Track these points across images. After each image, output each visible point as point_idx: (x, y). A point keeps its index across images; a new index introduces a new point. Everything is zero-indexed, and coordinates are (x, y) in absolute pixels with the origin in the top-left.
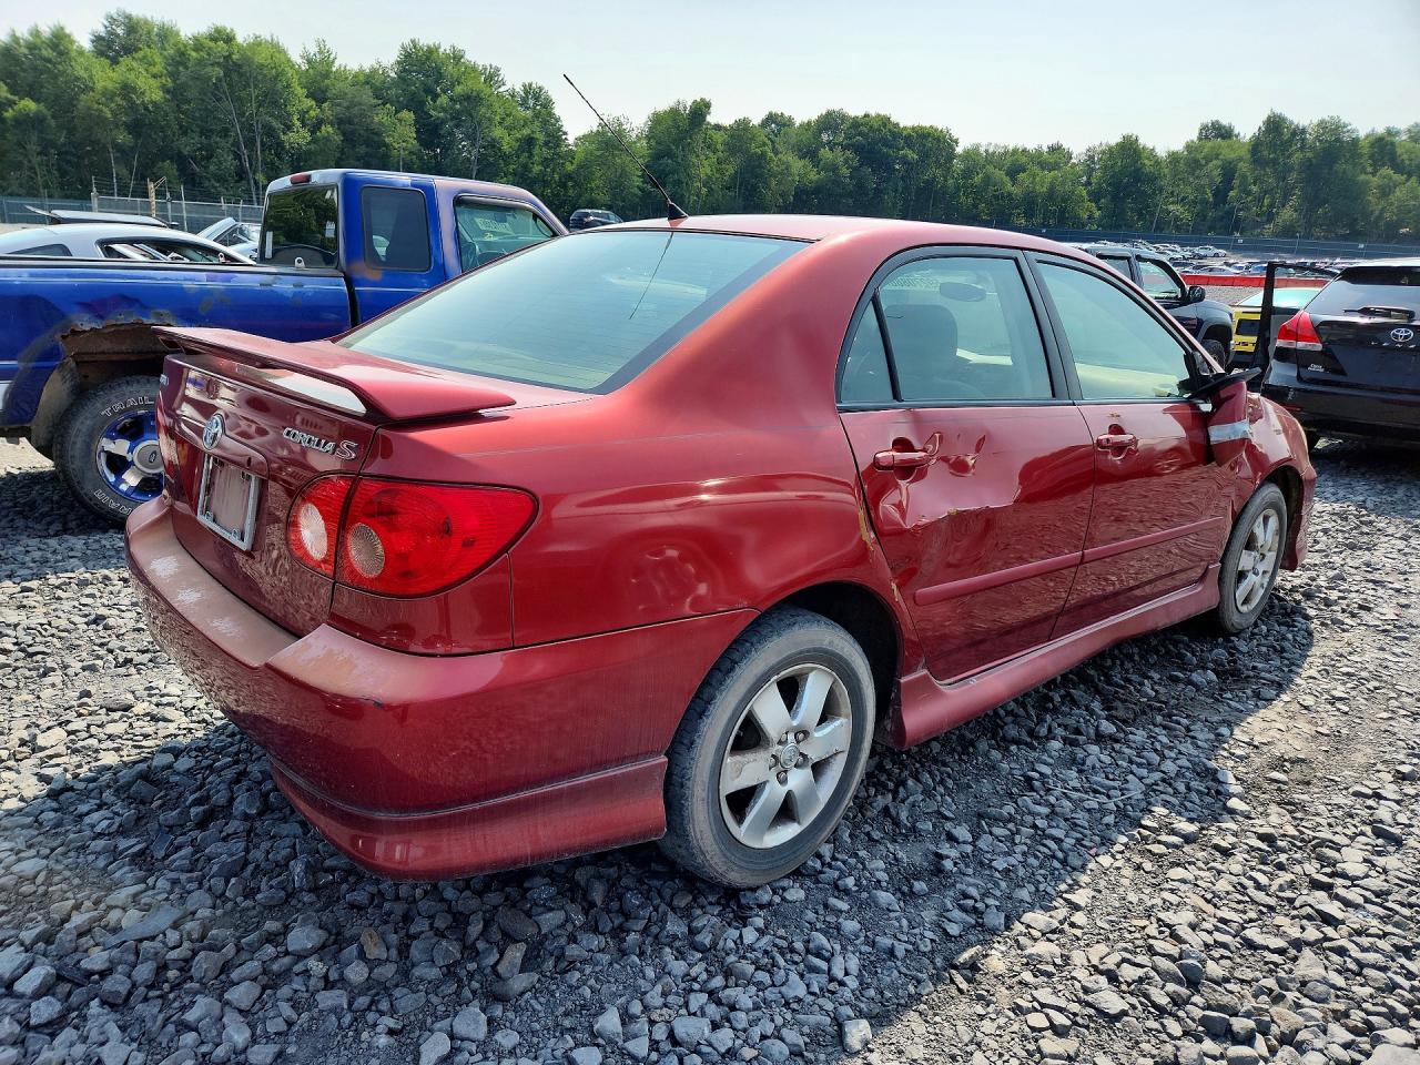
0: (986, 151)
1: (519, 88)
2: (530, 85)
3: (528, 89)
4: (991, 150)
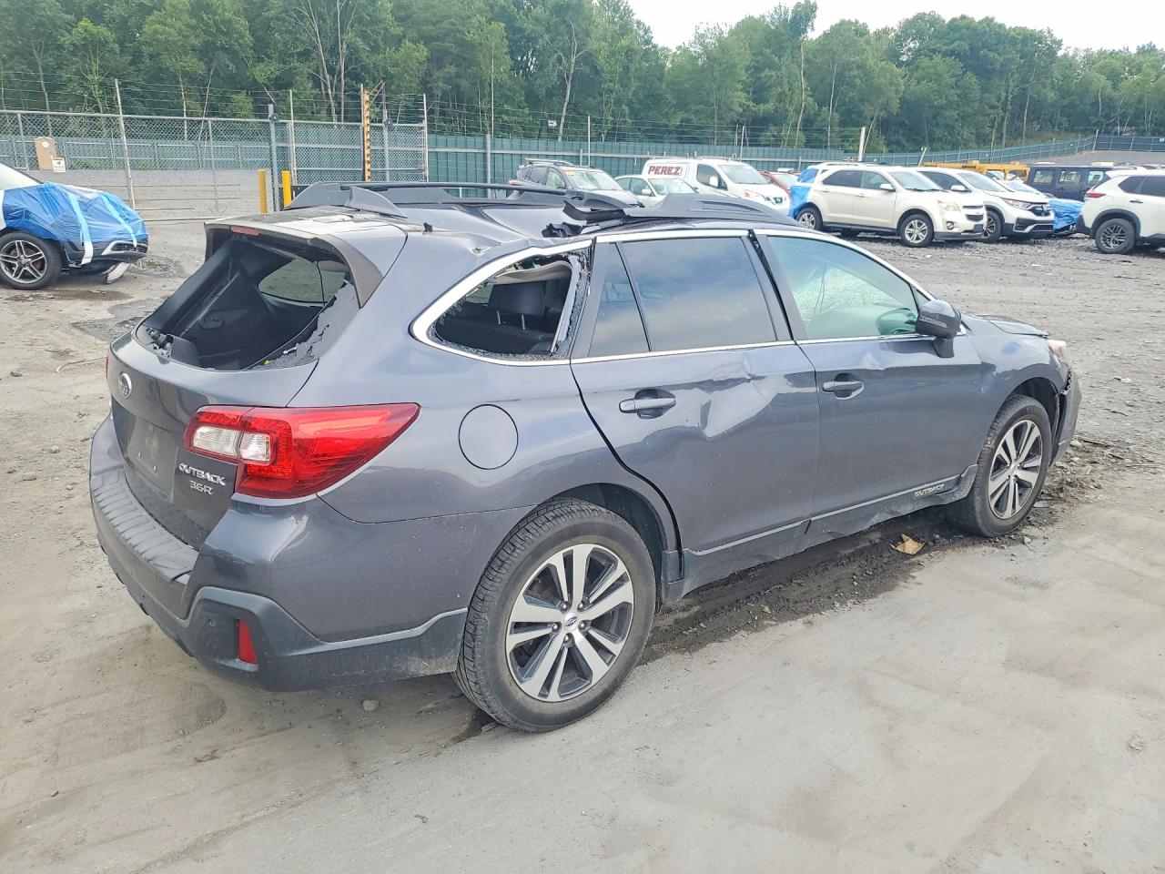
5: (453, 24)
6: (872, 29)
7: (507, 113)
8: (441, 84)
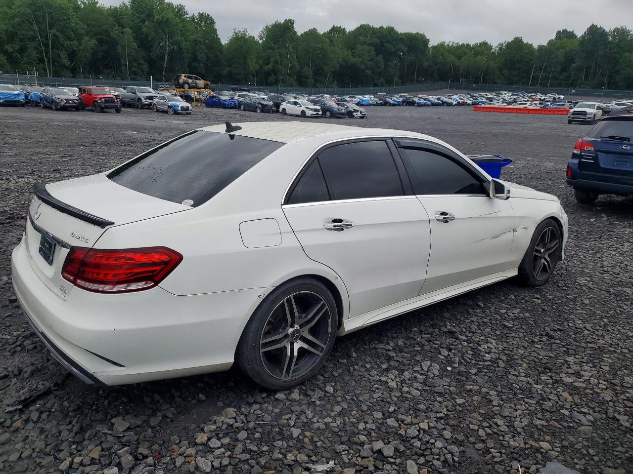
0: (448, 45)
1: (196, 15)
2: (203, 13)
3: (201, 15)
4: (450, 45)
6: (348, 30)
7: (135, 67)
8: (100, 53)
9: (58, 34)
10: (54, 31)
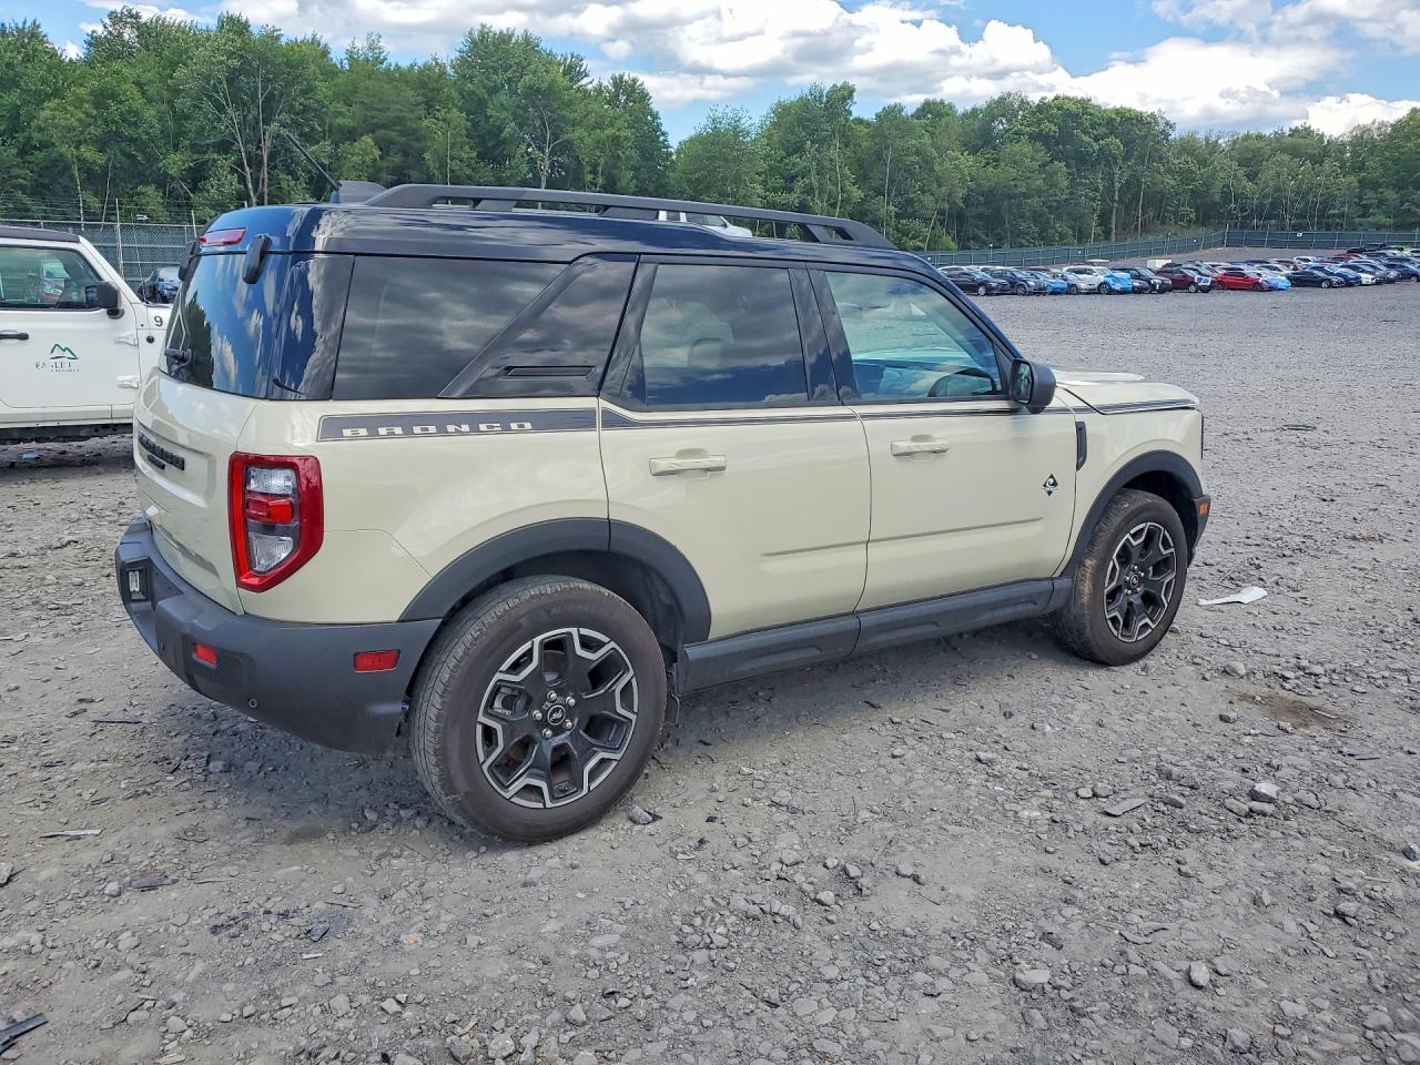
1: (607, 82)
2: (621, 77)
3: (618, 83)
5: (401, 111)
6: (960, 110)
9: (284, 132)
10: (274, 126)
